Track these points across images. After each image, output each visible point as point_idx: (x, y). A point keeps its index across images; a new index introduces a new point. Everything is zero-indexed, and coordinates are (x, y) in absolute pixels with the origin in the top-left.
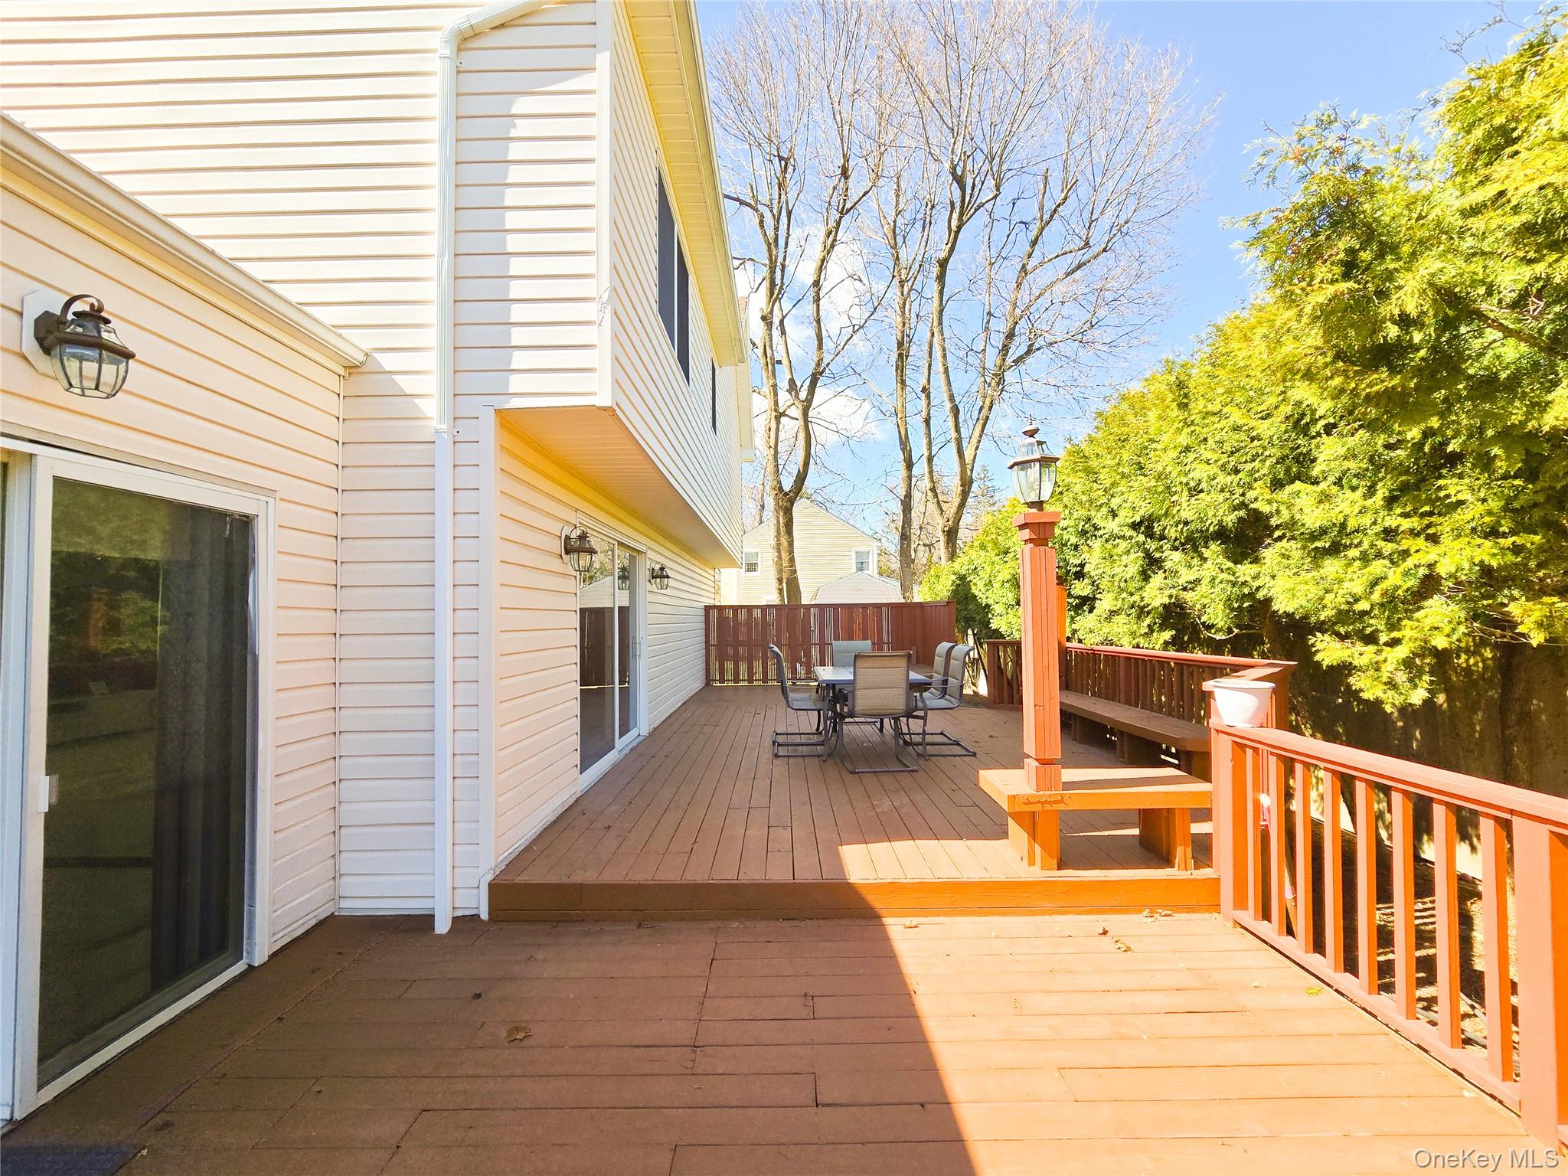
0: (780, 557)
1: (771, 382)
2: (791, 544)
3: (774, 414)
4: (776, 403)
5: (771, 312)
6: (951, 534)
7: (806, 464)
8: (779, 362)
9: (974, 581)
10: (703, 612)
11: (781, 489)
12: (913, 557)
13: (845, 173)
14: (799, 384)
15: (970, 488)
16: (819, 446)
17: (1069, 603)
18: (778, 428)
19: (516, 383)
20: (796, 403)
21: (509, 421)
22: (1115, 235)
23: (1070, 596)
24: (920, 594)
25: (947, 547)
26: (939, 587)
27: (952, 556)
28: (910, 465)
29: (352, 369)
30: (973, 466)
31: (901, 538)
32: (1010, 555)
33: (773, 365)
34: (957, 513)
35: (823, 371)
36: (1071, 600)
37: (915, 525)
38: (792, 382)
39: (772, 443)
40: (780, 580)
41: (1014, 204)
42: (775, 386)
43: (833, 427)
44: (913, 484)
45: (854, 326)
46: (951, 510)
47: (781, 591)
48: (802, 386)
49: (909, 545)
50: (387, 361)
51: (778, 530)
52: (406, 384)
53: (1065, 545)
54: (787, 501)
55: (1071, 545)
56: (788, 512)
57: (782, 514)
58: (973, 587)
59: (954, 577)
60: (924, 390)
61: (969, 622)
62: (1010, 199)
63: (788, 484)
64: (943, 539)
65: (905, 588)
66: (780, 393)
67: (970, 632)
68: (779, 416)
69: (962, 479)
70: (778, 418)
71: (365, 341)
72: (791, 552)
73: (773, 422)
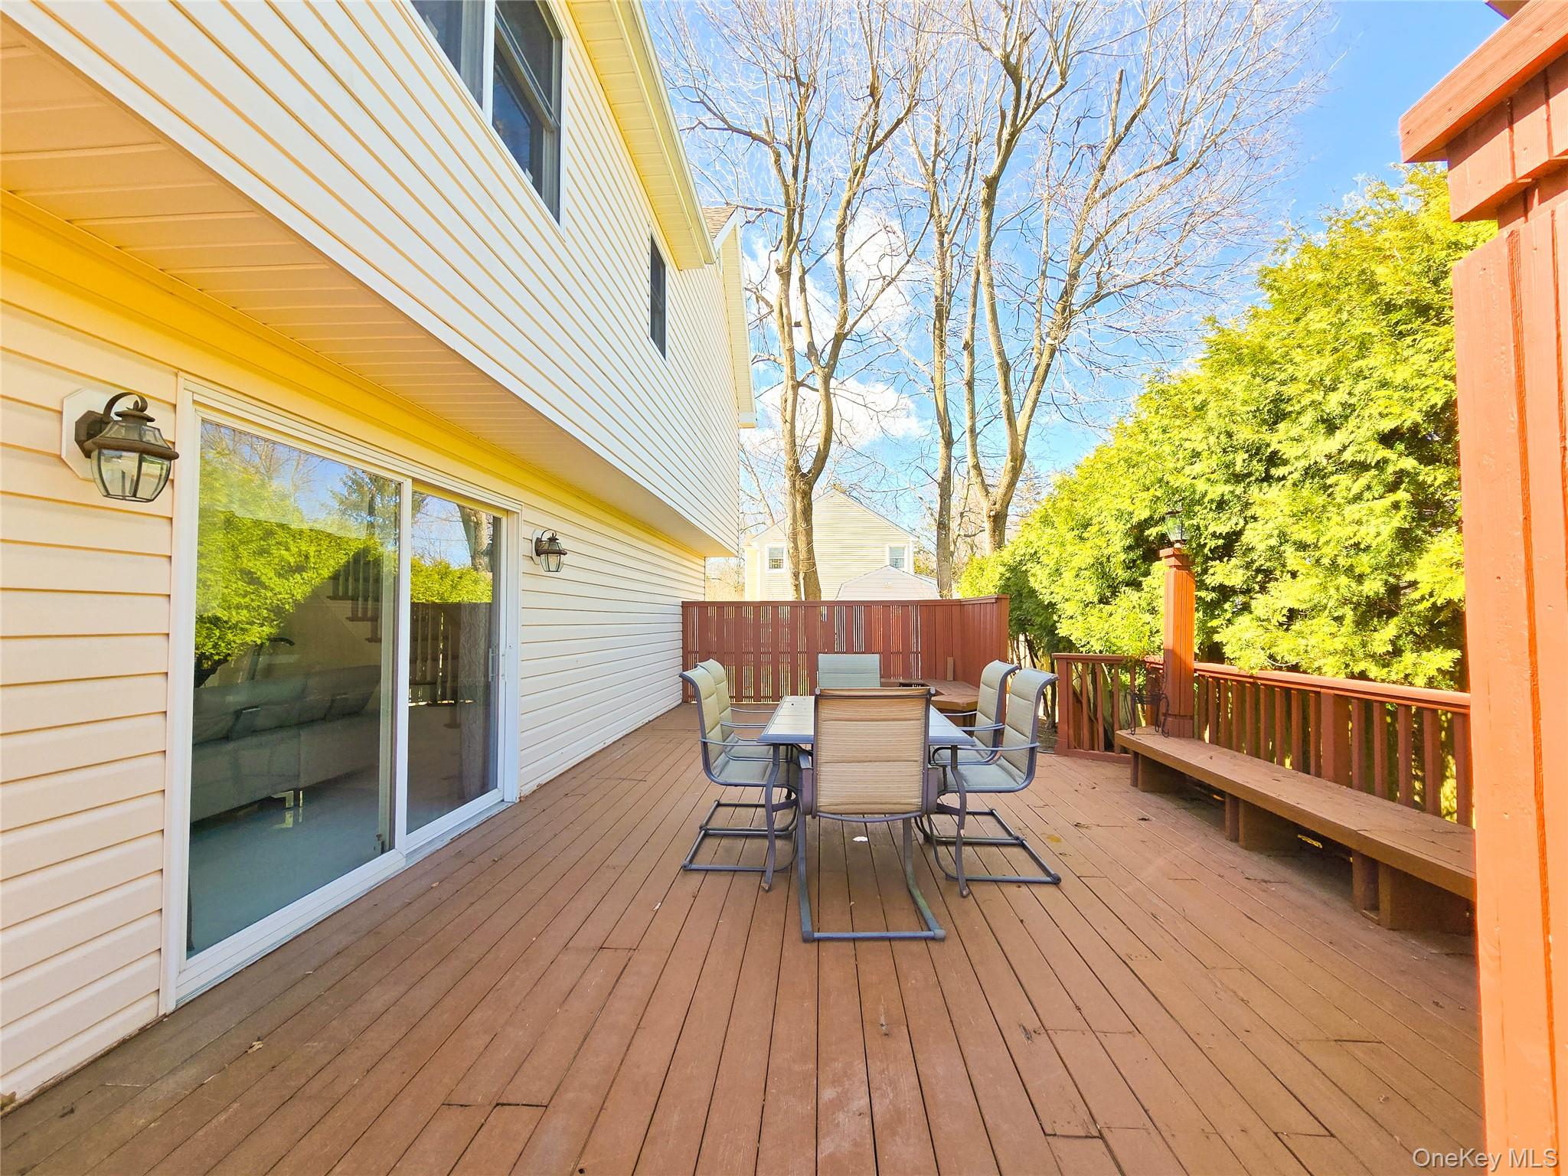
0: (796, 548)
1: (787, 345)
2: (809, 532)
3: (791, 383)
4: (793, 369)
5: (789, 263)
6: (998, 520)
7: (827, 440)
8: (797, 324)
9: (1033, 571)
10: (679, 610)
11: (798, 469)
12: (952, 549)
14: (819, 348)
15: (1021, 464)
17: (1200, 598)
18: (795, 400)
20: (816, 369)
22: (1208, 147)
23: (1202, 585)
24: (960, 591)
25: (993, 536)
26: (982, 582)
27: (999, 545)
28: (949, 443)
30: (1026, 438)
31: (939, 527)
32: (1093, 529)
33: (790, 325)
34: (1005, 495)
35: (847, 334)
36: (1203, 594)
37: (954, 511)
38: (811, 346)
39: (789, 417)
40: (796, 575)
41: (1079, 123)
42: (791, 351)
43: (860, 400)
44: (953, 467)
45: (884, 278)
46: (998, 493)
47: (797, 586)
48: (823, 350)
49: (947, 535)
51: (794, 515)
53: (1199, 502)
54: (804, 483)
55: (1212, 501)
56: (807, 495)
57: (799, 498)
58: (1031, 579)
59: (1002, 569)
60: (966, 346)
61: (1022, 625)
62: (1073, 118)
63: (806, 465)
64: (987, 525)
65: (941, 586)
67: (1022, 638)
68: (797, 385)
69: (1012, 453)
70: (795, 388)
72: (810, 543)
73: (790, 392)
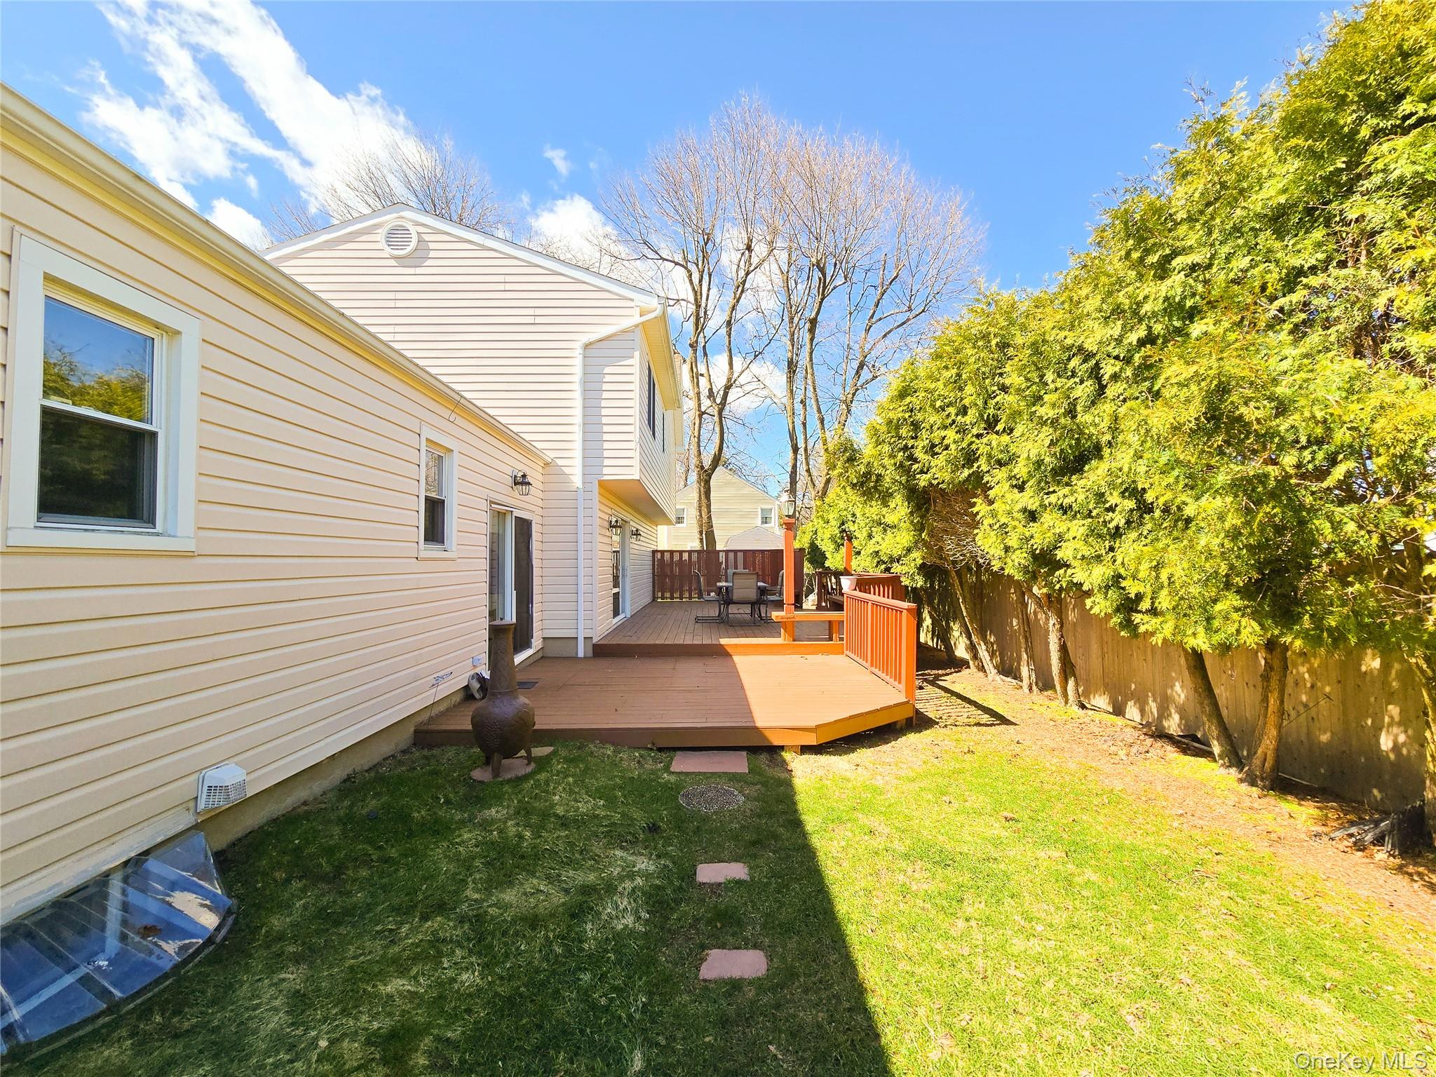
0: (701, 516)
1: (696, 390)
2: (709, 506)
3: (698, 412)
4: (699, 405)
5: (697, 342)
7: (721, 448)
8: (702, 375)
10: (652, 555)
11: (702, 467)
13: (749, 248)
14: (716, 391)
16: (730, 435)
18: (700, 422)
19: (606, 470)
20: (714, 405)
21: (602, 484)
28: (795, 452)
29: (547, 464)
33: (697, 377)
34: (824, 488)
38: (711, 390)
39: (696, 434)
40: (701, 533)
42: (698, 394)
46: (820, 485)
47: (701, 540)
48: (718, 393)
50: (560, 462)
52: (567, 470)
54: (706, 475)
56: (707, 482)
57: (703, 485)
63: (707, 464)
66: (702, 397)
68: (702, 414)
70: (700, 416)
71: (552, 454)
72: (709, 511)
73: (697, 419)
